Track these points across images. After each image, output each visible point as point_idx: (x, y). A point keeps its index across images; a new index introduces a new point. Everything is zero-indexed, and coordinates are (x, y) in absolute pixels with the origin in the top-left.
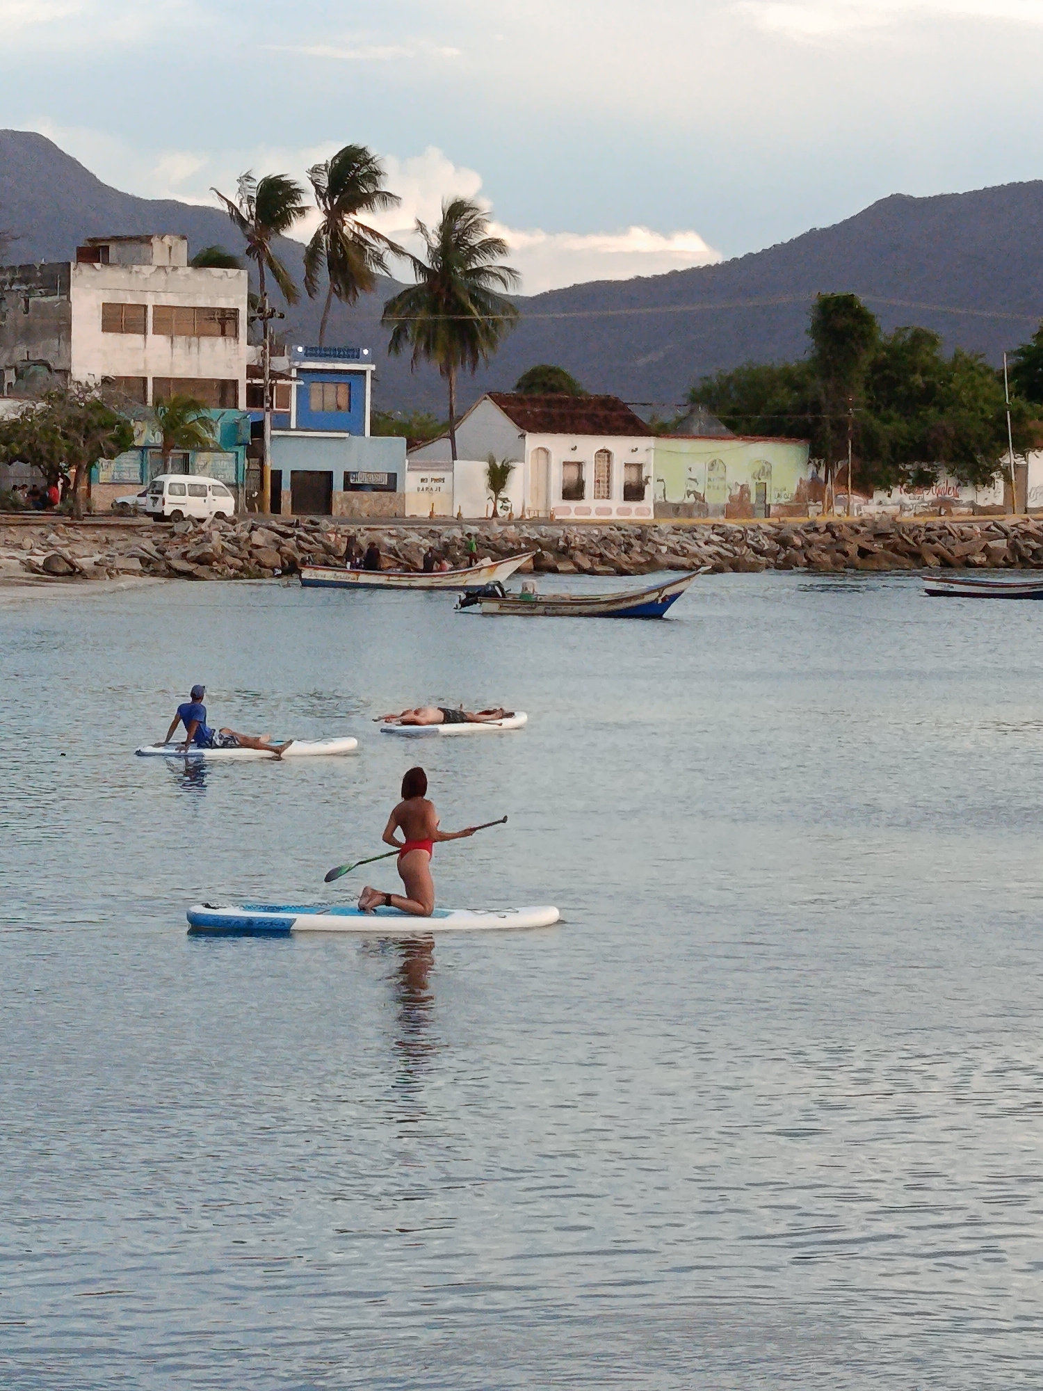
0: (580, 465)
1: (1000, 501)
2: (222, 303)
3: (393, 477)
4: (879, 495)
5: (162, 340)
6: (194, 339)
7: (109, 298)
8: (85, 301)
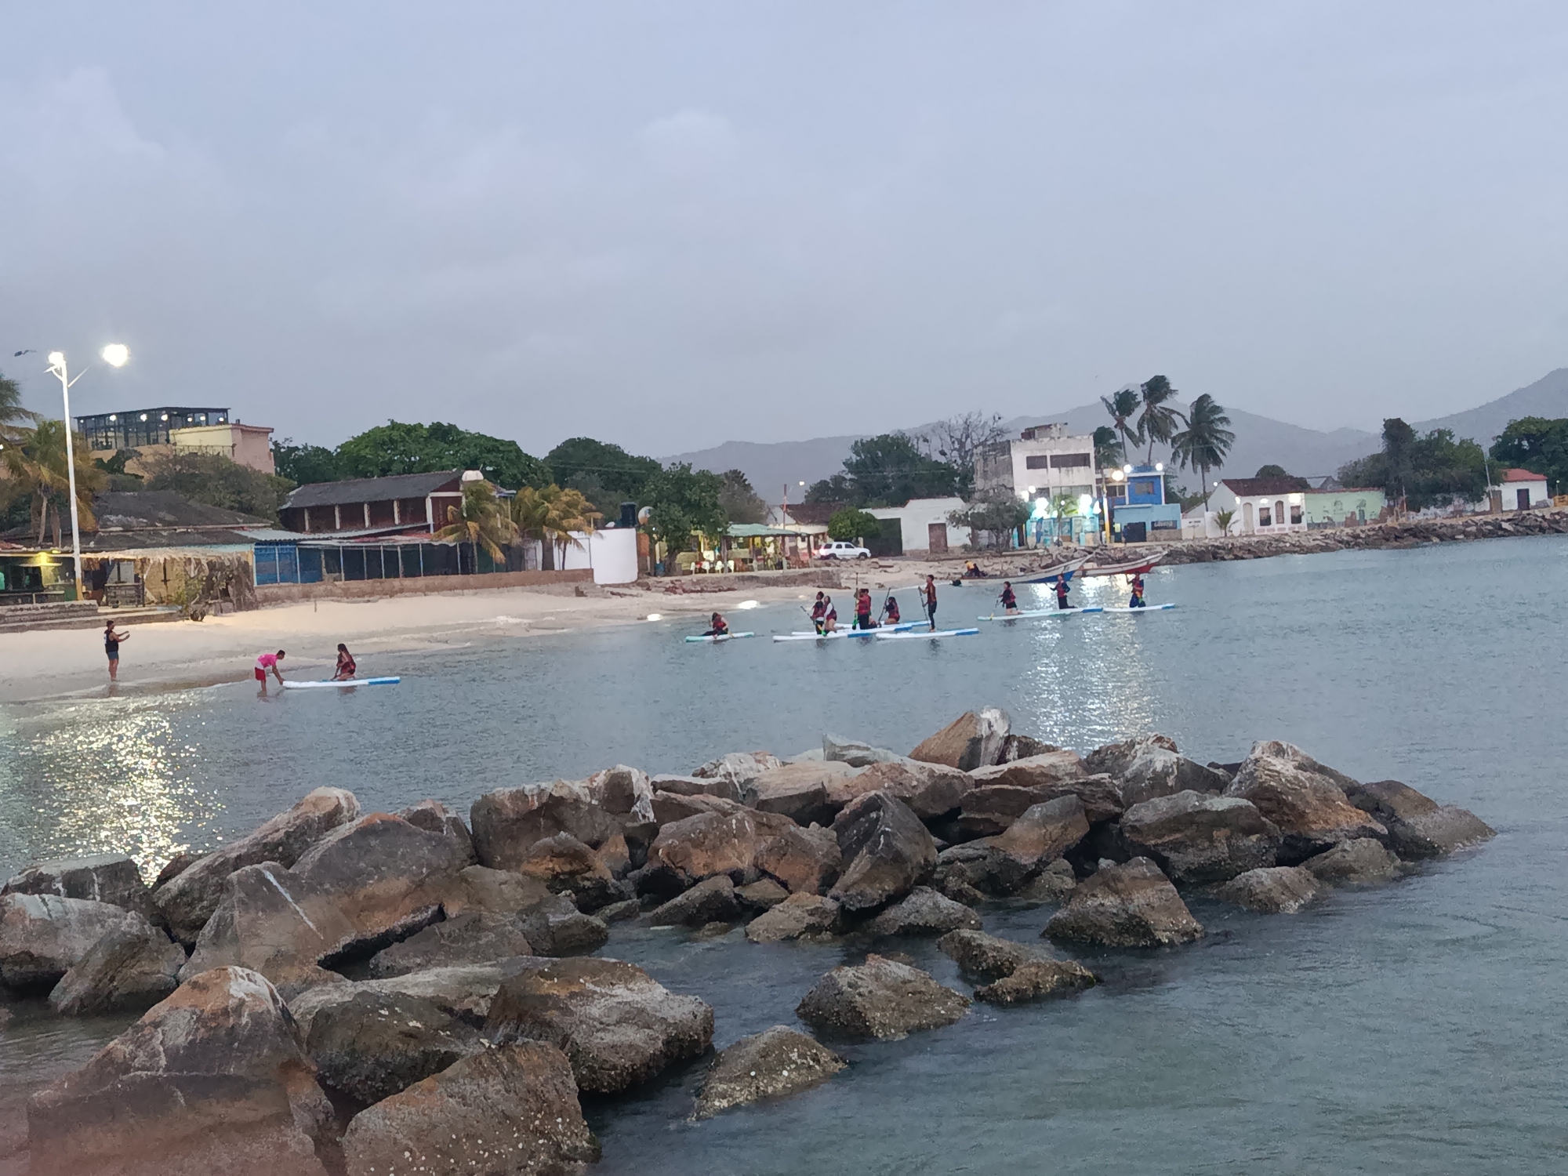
0: (1268, 509)
1: (1488, 508)
2: (1082, 451)
3: (1175, 522)
4: (1423, 510)
5: (1056, 470)
6: (1070, 468)
7: (1029, 454)
8: (1019, 456)
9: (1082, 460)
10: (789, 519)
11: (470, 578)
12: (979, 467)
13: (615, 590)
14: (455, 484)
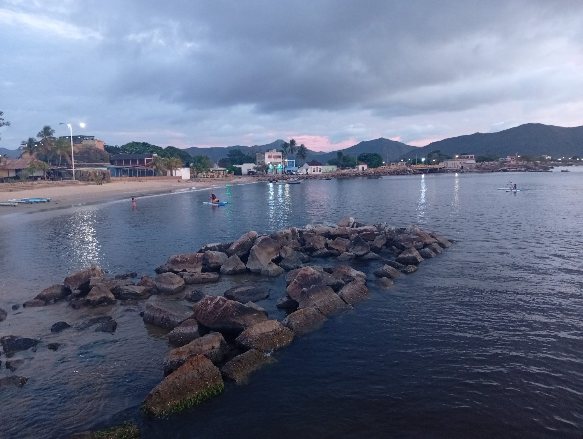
0: (315, 169)
1: (356, 170)
2: (279, 155)
3: (297, 170)
5: (274, 159)
6: (277, 158)
7: (268, 155)
8: (267, 155)
9: (279, 157)
10: (218, 167)
11: (156, 177)
12: (257, 157)
13: (187, 181)
14: (151, 156)
